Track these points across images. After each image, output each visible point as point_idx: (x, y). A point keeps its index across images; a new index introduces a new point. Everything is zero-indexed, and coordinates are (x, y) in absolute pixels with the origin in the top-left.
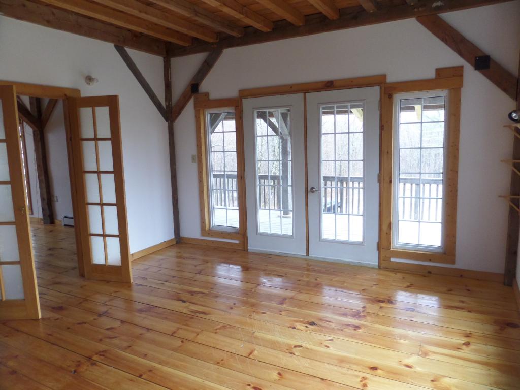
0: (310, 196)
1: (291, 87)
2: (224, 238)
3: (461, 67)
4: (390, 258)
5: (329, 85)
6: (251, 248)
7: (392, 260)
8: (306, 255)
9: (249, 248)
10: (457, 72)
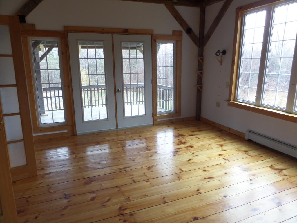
0: (118, 94)
1: (103, 29)
2: (55, 130)
3: (182, 32)
4: (157, 120)
5: (126, 31)
6: (79, 133)
7: (158, 120)
8: (116, 128)
9: (77, 133)
10: (180, 34)
